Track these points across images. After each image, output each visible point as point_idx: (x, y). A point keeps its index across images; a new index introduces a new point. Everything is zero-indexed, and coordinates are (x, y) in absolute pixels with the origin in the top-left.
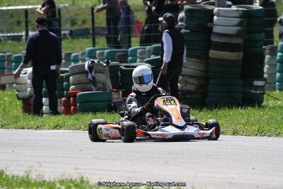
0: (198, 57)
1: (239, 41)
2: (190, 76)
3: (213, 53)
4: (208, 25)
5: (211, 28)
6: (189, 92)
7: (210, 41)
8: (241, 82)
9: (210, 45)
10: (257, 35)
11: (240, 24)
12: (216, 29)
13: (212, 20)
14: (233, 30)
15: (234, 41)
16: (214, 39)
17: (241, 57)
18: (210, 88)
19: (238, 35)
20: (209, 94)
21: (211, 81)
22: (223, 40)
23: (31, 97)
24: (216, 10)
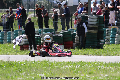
1: (97, 27)
5: (87, 22)
8: (97, 40)
10: (102, 25)
11: (97, 21)
12: (89, 23)
13: (87, 19)
14: (95, 23)
15: (95, 26)
16: (89, 26)
17: (97, 32)
18: (87, 42)
19: (96, 25)
20: (86, 44)
21: (87, 40)
22: (92, 26)
23: (24, 45)
24: (89, 16)
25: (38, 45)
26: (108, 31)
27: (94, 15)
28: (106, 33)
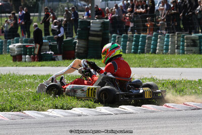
0: (84, 40)
1: (100, 33)
2: (81, 47)
3: (90, 38)
4: (89, 27)
6: (81, 53)
7: (89, 33)
9: (89, 35)
11: (101, 27)
12: (92, 29)
13: (90, 25)
14: (98, 29)
15: (99, 33)
16: (91, 32)
17: (101, 40)
18: (89, 51)
19: (100, 31)
20: (89, 54)
21: (89, 49)
23: (17, 55)
24: (91, 21)
25: (32, 56)
26: (118, 38)
27: (98, 20)
28: (117, 40)
